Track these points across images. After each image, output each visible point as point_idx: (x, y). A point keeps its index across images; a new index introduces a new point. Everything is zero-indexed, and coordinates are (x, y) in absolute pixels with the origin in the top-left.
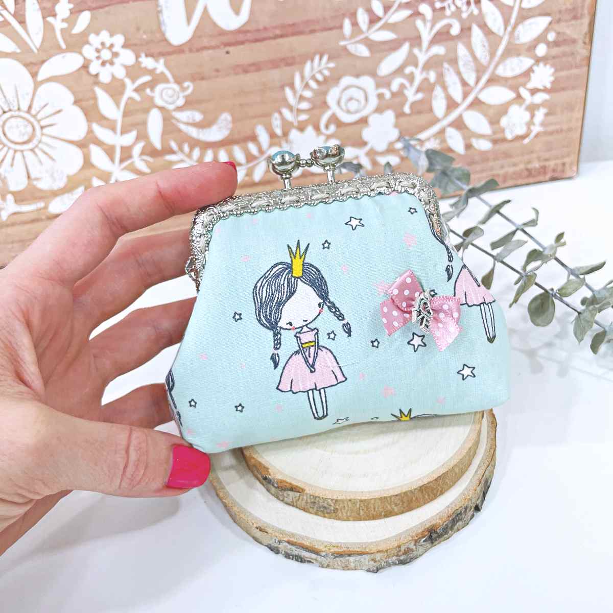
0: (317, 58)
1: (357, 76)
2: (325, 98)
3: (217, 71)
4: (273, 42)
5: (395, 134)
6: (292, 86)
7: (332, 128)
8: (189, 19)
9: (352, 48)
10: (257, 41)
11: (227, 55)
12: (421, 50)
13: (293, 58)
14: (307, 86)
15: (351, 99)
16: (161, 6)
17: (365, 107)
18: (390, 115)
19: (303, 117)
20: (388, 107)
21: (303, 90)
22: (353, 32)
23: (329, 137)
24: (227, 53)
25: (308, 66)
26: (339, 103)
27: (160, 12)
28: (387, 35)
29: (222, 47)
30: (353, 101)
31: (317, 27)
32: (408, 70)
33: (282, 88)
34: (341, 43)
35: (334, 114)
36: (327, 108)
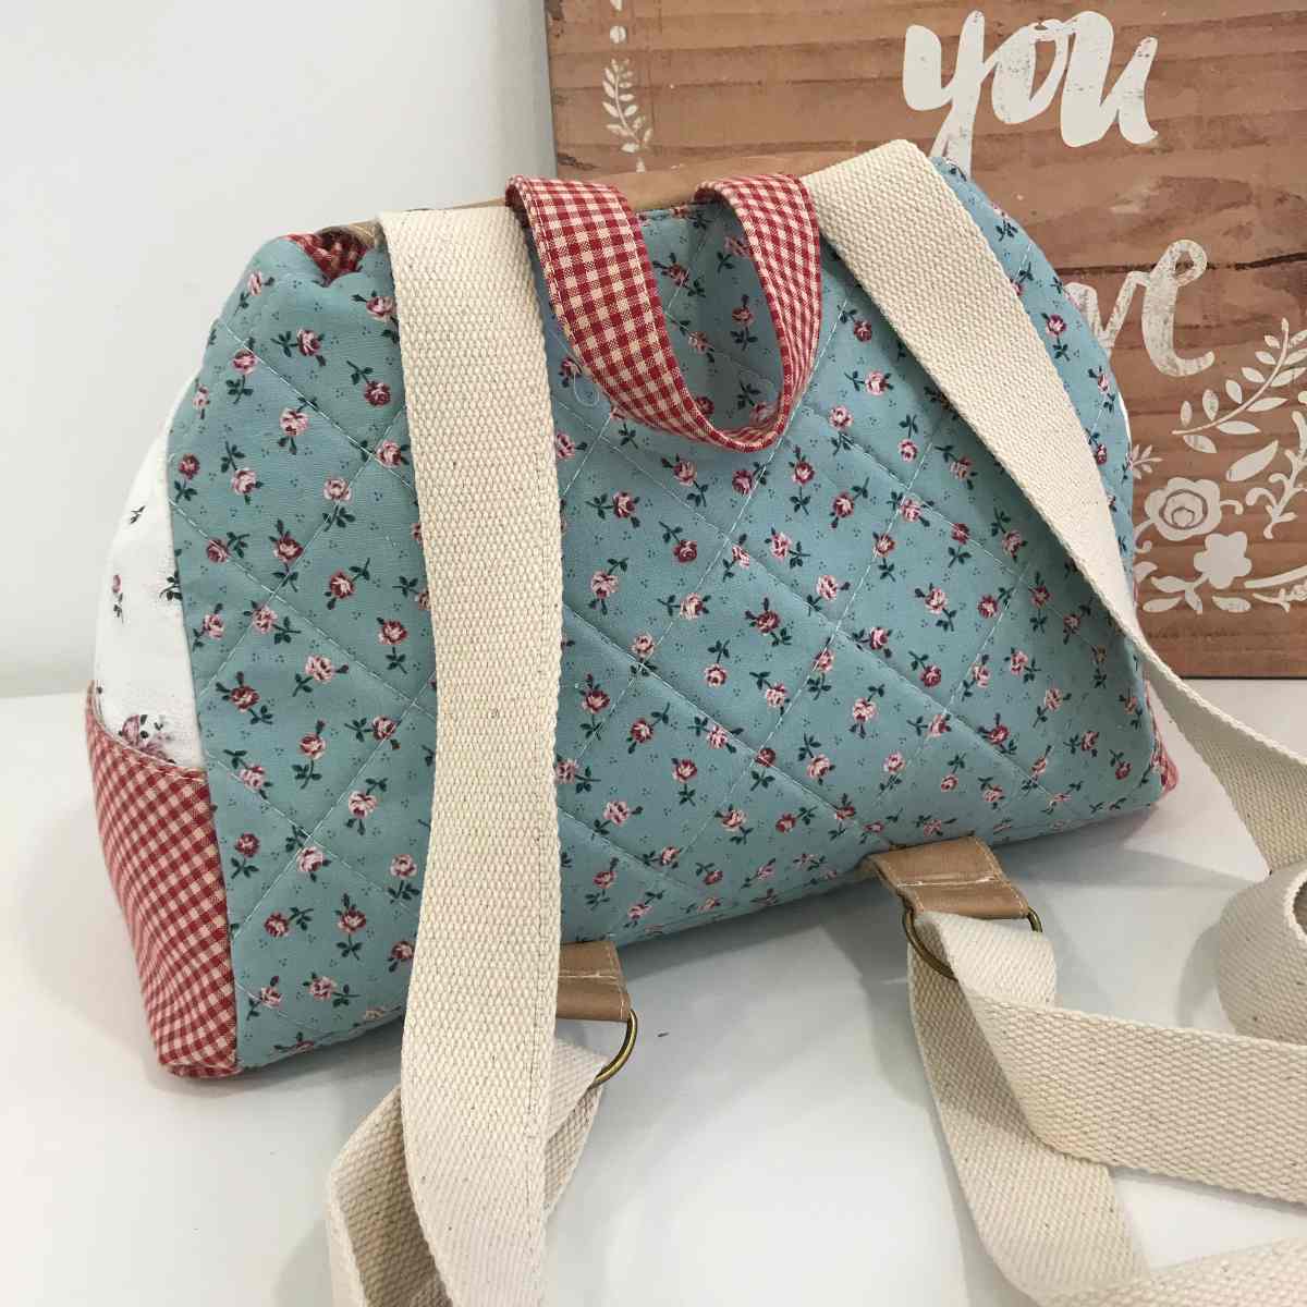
0: (1137, 449)
1: (1195, 479)
2: (1143, 504)
5: (1246, 567)
7: (1148, 546)
9: (1190, 441)
12: (1297, 454)
15: (1181, 509)
17: (1202, 521)
18: (1239, 540)
20: (1238, 529)
22: (1193, 419)
23: (1139, 559)
26: (1161, 513)
28: (1249, 429)
30: (1185, 512)
31: (1142, 409)
32: (1274, 479)
34: (1174, 432)
35: (1153, 525)
36: (1146, 515)
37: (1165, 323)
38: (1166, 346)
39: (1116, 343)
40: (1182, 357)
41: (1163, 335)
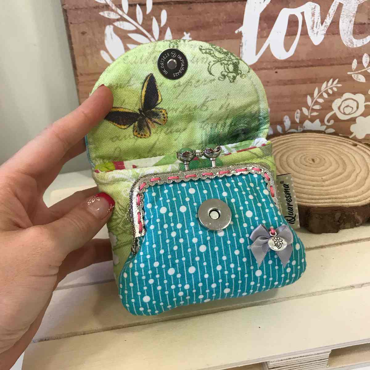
0: (331, 80)
1: (354, 93)
2: (332, 104)
3: (268, 82)
4: (306, 69)
6: (312, 95)
8: (257, 52)
9: (355, 76)
10: (296, 67)
11: (276, 74)
13: (317, 79)
14: (322, 95)
15: (347, 106)
16: (243, 43)
17: (355, 112)
19: (315, 114)
21: (318, 98)
22: (357, 68)
23: (328, 127)
24: (276, 72)
25: (324, 85)
26: (339, 108)
27: (242, 46)
29: (274, 69)
30: (349, 107)
31: (335, 63)
33: (306, 96)
34: (349, 73)
35: (335, 114)
36: (332, 110)
37: (350, 22)
38: (349, 33)
39: (327, 32)
40: (356, 39)
41: (349, 27)
